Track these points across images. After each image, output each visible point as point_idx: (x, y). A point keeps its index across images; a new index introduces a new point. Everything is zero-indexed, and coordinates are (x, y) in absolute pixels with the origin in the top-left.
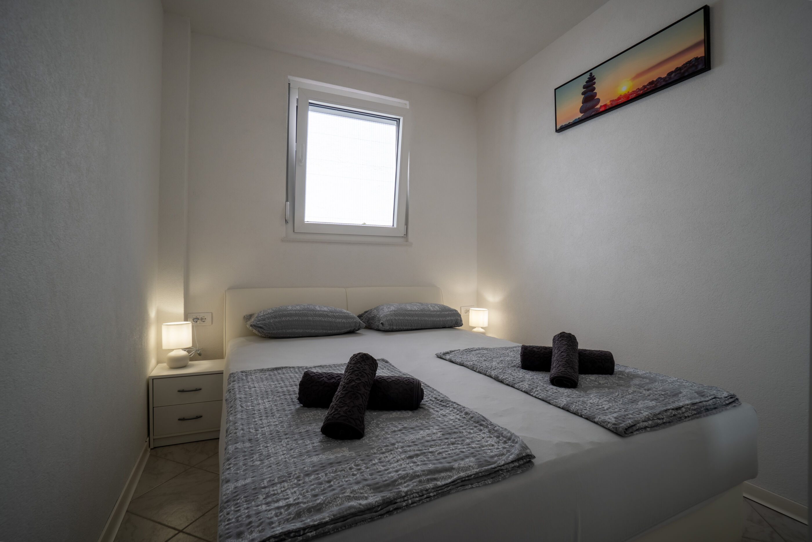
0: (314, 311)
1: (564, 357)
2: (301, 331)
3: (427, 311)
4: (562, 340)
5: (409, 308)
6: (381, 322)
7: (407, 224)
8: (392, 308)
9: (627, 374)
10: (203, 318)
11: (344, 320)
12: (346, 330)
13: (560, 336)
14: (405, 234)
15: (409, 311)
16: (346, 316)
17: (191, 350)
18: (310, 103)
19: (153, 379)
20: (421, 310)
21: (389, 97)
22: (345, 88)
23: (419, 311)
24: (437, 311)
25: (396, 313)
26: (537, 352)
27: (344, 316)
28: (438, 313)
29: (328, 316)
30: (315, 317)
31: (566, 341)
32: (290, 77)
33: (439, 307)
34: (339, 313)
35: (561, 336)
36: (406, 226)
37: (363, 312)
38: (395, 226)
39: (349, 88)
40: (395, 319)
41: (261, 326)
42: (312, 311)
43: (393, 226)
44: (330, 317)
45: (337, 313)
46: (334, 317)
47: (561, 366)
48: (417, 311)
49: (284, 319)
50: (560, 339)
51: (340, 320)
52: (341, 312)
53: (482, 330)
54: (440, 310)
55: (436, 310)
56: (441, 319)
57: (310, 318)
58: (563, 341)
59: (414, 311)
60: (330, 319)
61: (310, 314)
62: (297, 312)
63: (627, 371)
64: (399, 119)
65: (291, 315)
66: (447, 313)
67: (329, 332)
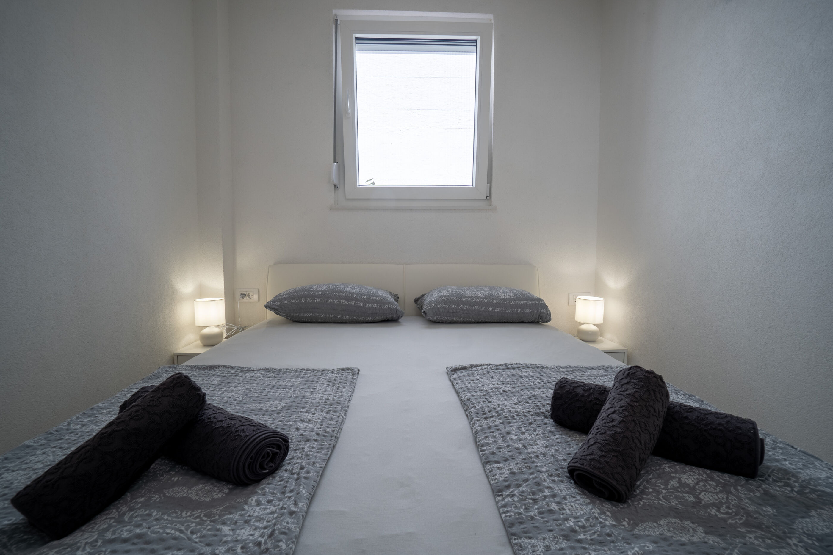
0: (342, 292)
1: (613, 424)
2: (324, 315)
3: (493, 299)
4: (628, 383)
5: (468, 293)
6: (424, 310)
7: (490, 182)
8: (445, 292)
9: (801, 486)
10: (250, 294)
11: (376, 306)
12: (380, 318)
13: (627, 372)
14: (488, 195)
15: (466, 297)
16: (379, 300)
17: (232, 328)
18: (356, 38)
19: (177, 356)
20: (486, 297)
21: (464, 14)
22: (404, 12)
23: (482, 298)
24: (510, 299)
25: (446, 300)
26: (582, 396)
27: (376, 300)
28: (511, 302)
29: (356, 299)
30: (341, 299)
31: (635, 388)
32: (335, 11)
33: (514, 294)
34: (371, 296)
35: (628, 375)
36: (489, 185)
37: (420, 295)
38: (474, 186)
39: (409, 11)
40: (444, 308)
41: (276, 307)
42: (339, 292)
43: (472, 186)
44: (358, 300)
45: (369, 296)
46: (364, 301)
47: (598, 445)
48: (478, 298)
49: (303, 300)
50: (625, 381)
51: (371, 305)
52: (374, 295)
53: (594, 328)
54: (515, 298)
55: (508, 297)
56: (515, 310)
57: (335, 301)
58: (629, 386)
59: (474, 297)
60: (358, 303)
61: (336, 296)
62: (320, 293)
63: (806, 474)
64: (476, 40)
65: (312, 296)
66: (525, 302)
67: (358, 318)
